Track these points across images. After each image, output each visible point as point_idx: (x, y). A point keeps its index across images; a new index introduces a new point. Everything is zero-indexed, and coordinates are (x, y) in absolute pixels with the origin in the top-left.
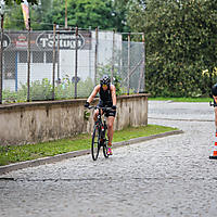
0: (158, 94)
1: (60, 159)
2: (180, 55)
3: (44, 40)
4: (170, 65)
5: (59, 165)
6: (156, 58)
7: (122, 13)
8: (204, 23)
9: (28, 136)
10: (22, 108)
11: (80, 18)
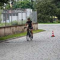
0: (40, 22)
1: (19, 38)
2: (45, 14)
3: (15, 11)
4: (43, 16)
5: (19, 39)
6: (40, 14)
7: (32, 4)
8: (50, 6)
9: (12, 33)
10: (10, 27)
11: (23, 6)
